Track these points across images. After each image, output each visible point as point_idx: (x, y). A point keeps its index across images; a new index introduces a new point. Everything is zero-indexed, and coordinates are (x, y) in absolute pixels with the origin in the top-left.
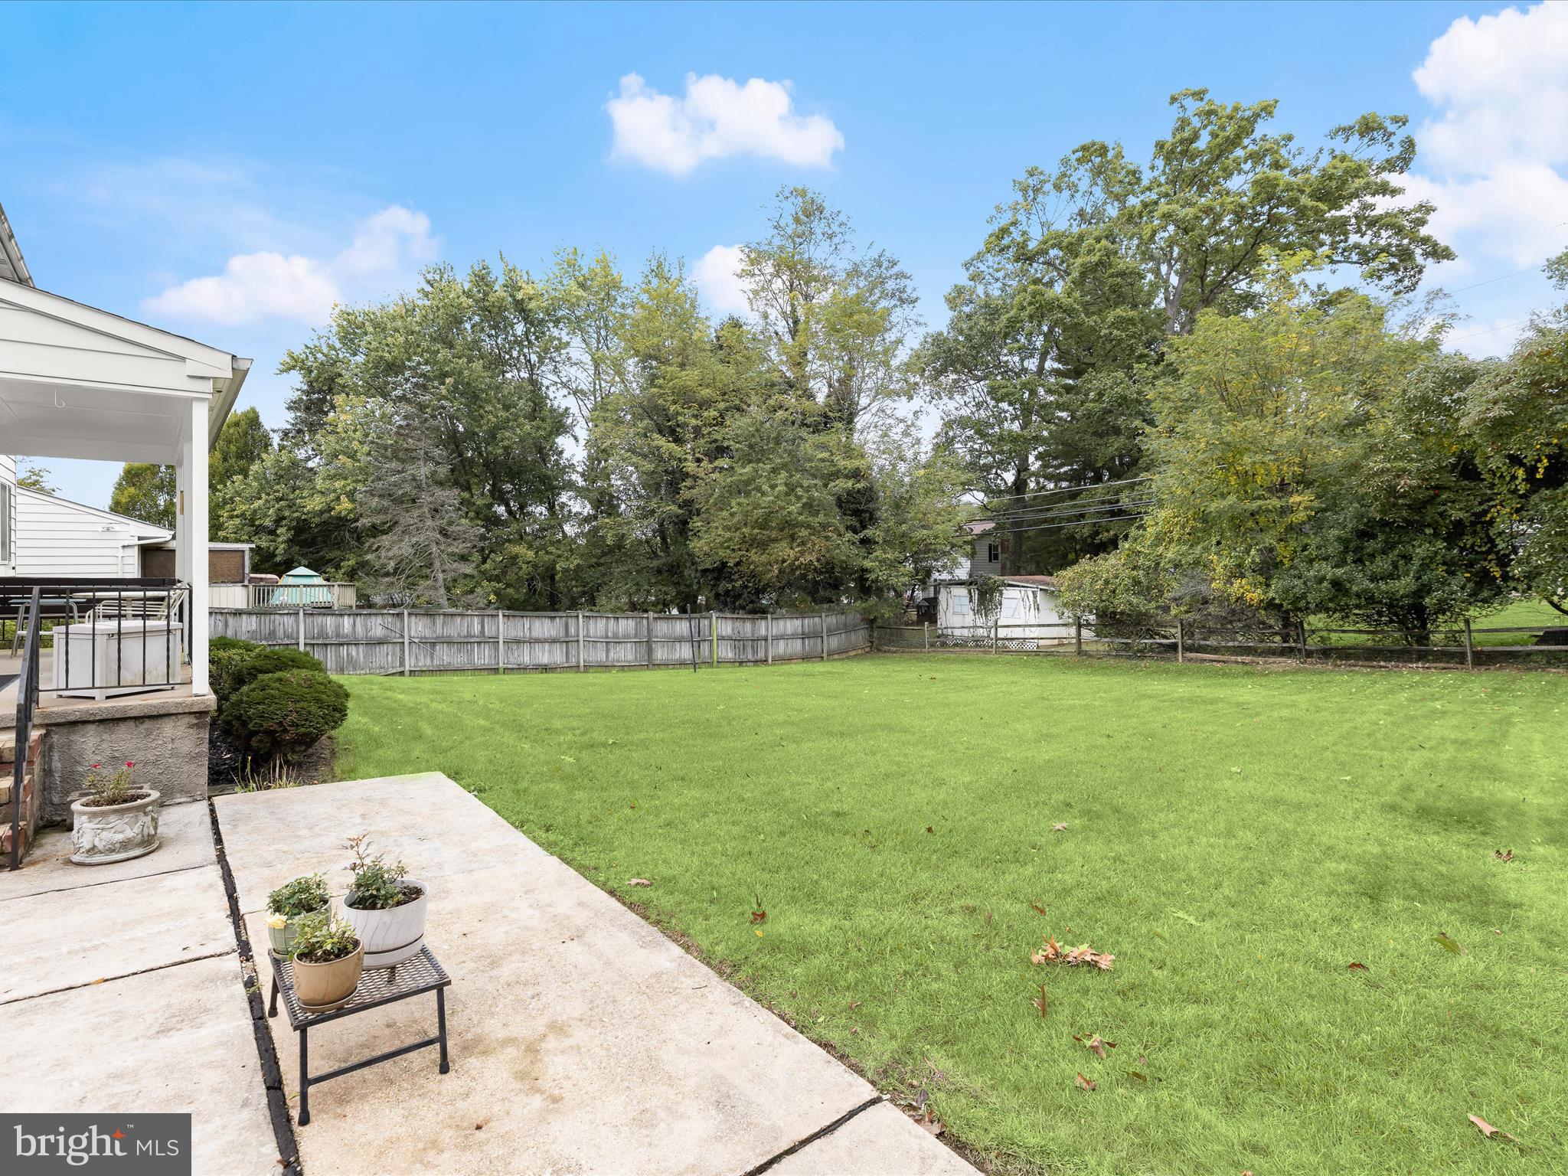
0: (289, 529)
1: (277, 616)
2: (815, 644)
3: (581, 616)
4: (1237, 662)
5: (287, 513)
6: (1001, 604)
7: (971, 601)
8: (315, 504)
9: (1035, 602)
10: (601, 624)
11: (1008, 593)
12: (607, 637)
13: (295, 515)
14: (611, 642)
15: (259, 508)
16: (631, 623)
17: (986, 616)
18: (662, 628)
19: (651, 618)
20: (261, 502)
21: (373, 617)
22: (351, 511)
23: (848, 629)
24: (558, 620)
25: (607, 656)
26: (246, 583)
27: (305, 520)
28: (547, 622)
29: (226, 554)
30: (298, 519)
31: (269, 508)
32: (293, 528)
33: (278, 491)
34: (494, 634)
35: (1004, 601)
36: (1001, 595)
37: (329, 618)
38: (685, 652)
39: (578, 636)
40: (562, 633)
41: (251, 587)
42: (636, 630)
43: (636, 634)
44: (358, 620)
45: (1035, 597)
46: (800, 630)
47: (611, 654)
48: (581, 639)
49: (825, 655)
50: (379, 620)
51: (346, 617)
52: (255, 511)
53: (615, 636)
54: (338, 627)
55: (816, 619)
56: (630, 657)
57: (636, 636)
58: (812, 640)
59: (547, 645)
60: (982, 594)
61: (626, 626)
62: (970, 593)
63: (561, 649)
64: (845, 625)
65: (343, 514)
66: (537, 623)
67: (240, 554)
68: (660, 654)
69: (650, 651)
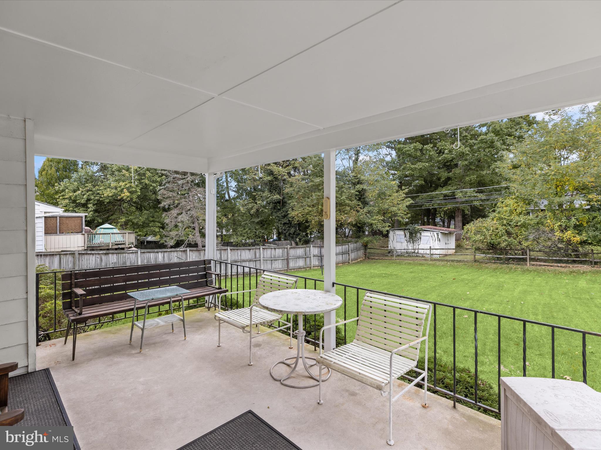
0: (94, 205)
1: (127, 254)
2: (346, 257)
3: (261, 248)
4: (558, 266)
5: (92, 197)
6: (420, 238)
7: (405, 236)
8: (108, 193)
9: (438, 237)
10: (269, 251)
11: (424, 234)
12: (271, 258)
13: (97, 198)
14: (273, 260)
15: (79, 195)
16: (281, 250)
17: (413, 243)
18: (292, 252)
19: (289, 248)
20: (79, 192)
21: (172, 253)
22: (128, 197)
23: (357, 249)
24: (252, 250)
25: (271, 267)
26: (84, 233)
27: (102, 201)
28: (247, 251)
29: (73, 219)
30: (98, 200)
31: (84, 195)
32: (96, 204)
33: (87, 187)
34: (226, 259)
35: (422, 237)
36: (421, 234)
37: (152, 254)
38: (301, 263)
39: (260, 258)
40: (254, 257)
41: (86, 235)
42: (282, 254)
43: (282, 255)
44: (166, 254)
45: (438, 235)
46: (341, 251)
47: (273, 266)
48: (262, 259)
49: (350, 261)
50: (175, 254)
51: (160, 253)
52: (76, 196)
53: (275, 257)
54: (156, 259)
55: (347, 246)
56: (280, 266)
57: (282, 257)
58: (345, 255)
59: (247, 262)
60: (411, 234)
61: (279, 252)
62: (405, 234)
63: (253, 264)
64: (356, 248)
65: (125, 198)
66: (243, 252)
67: (80, 218)
68: (292, 264)
69: (288, 264)
